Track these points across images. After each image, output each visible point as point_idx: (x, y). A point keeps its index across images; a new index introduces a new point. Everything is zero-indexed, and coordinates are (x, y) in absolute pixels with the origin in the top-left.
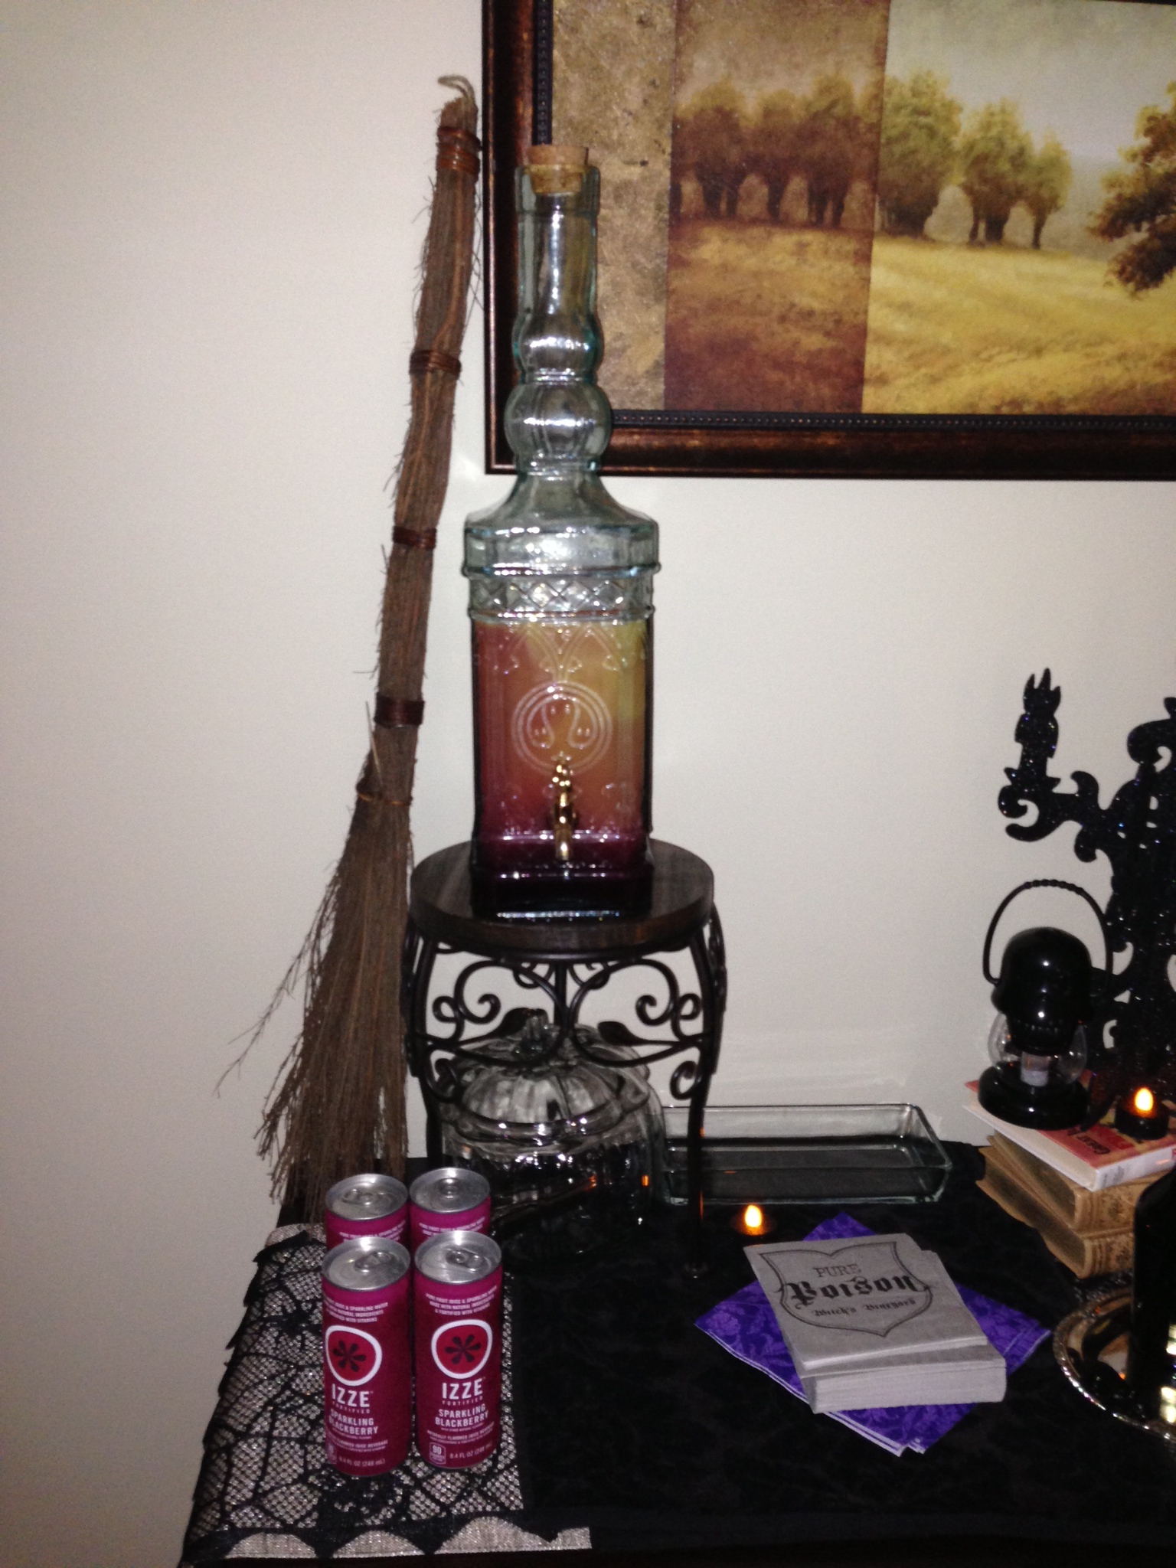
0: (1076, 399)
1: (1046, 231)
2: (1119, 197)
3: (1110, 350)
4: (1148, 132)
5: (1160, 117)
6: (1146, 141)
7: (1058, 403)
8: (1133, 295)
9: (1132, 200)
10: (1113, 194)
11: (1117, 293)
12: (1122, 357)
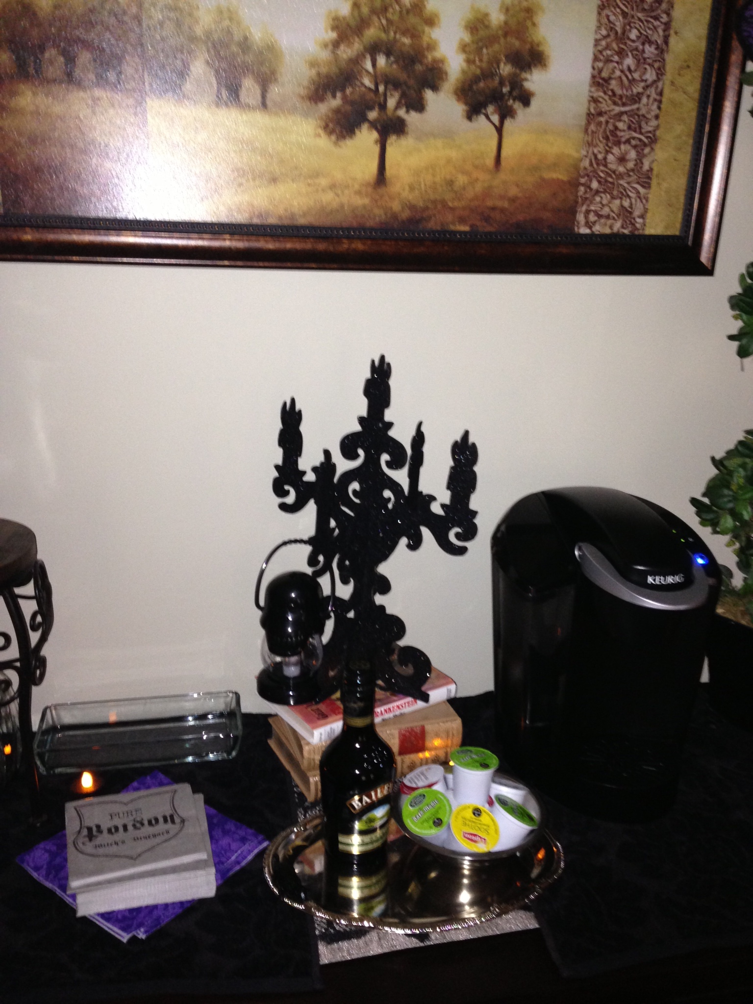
0: (304, 215)
1: (269, 96)
2: (319, 74)
3: (323, 182)
4: (334, 28)
5: (341, 19)
6: (333, 35)
7: (293, 215)
8: (336, 143)
9: (328, 76)
10: (314, 72)
11: (324, 142)
12: (333, 187)
